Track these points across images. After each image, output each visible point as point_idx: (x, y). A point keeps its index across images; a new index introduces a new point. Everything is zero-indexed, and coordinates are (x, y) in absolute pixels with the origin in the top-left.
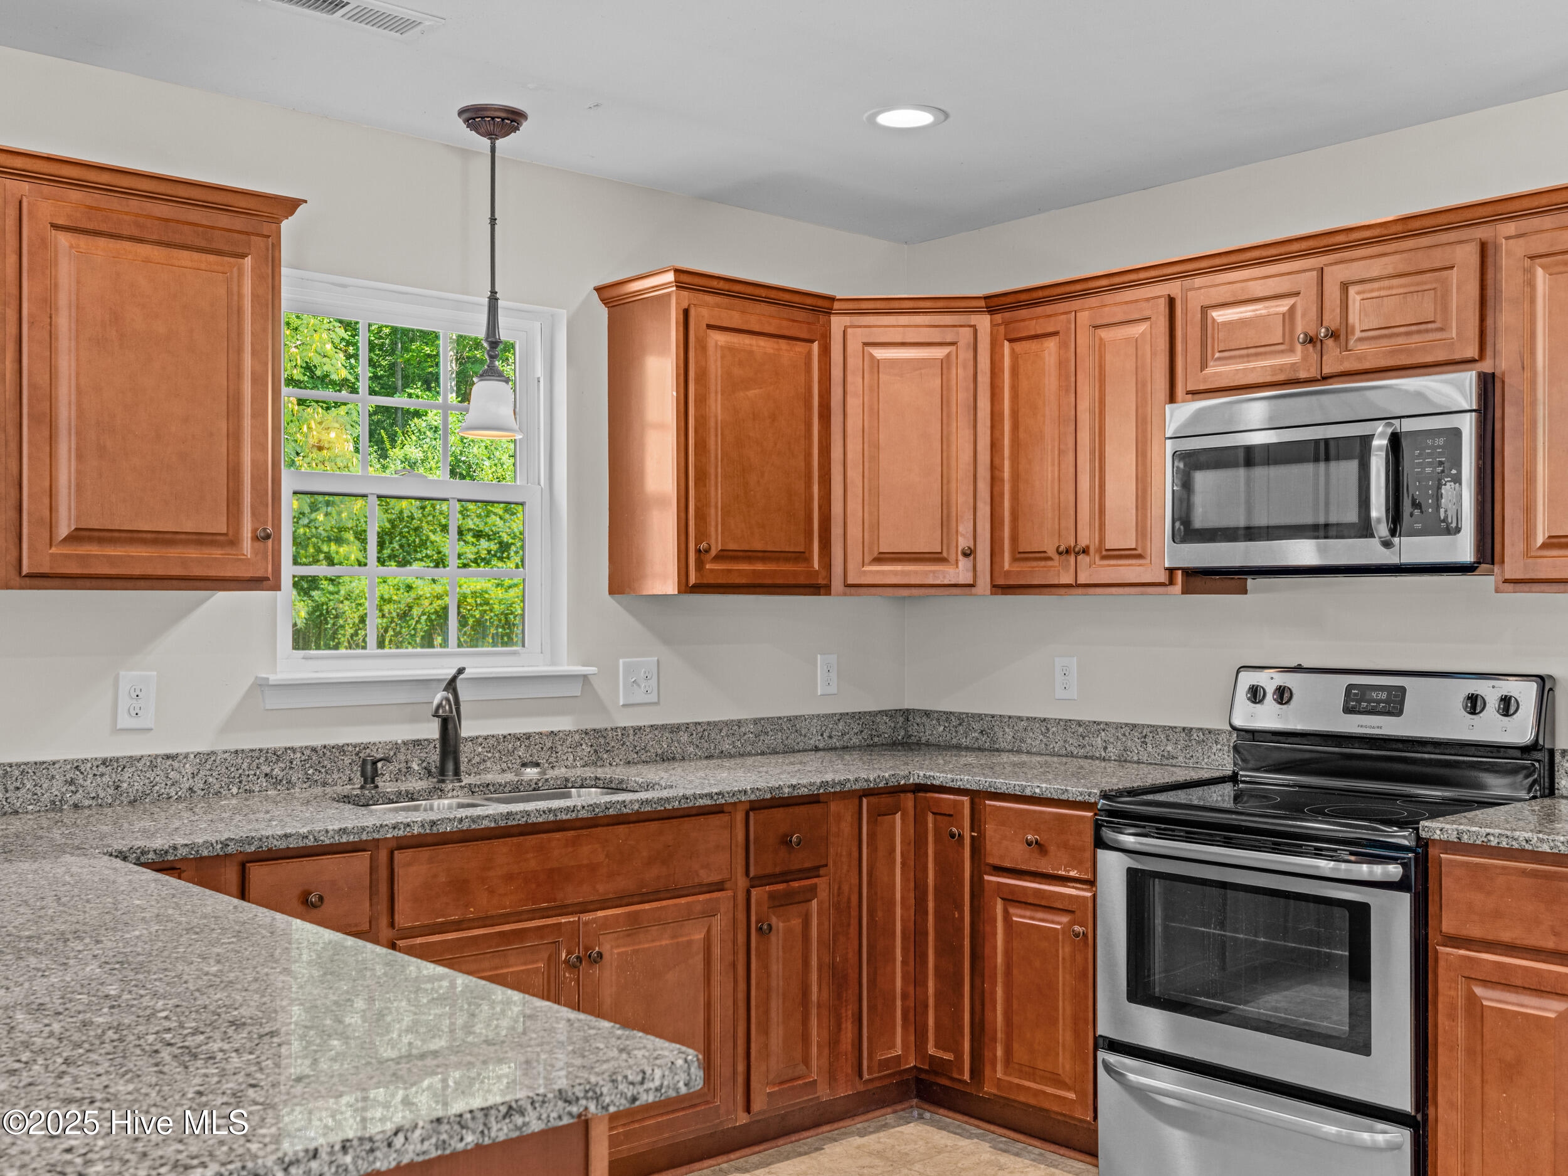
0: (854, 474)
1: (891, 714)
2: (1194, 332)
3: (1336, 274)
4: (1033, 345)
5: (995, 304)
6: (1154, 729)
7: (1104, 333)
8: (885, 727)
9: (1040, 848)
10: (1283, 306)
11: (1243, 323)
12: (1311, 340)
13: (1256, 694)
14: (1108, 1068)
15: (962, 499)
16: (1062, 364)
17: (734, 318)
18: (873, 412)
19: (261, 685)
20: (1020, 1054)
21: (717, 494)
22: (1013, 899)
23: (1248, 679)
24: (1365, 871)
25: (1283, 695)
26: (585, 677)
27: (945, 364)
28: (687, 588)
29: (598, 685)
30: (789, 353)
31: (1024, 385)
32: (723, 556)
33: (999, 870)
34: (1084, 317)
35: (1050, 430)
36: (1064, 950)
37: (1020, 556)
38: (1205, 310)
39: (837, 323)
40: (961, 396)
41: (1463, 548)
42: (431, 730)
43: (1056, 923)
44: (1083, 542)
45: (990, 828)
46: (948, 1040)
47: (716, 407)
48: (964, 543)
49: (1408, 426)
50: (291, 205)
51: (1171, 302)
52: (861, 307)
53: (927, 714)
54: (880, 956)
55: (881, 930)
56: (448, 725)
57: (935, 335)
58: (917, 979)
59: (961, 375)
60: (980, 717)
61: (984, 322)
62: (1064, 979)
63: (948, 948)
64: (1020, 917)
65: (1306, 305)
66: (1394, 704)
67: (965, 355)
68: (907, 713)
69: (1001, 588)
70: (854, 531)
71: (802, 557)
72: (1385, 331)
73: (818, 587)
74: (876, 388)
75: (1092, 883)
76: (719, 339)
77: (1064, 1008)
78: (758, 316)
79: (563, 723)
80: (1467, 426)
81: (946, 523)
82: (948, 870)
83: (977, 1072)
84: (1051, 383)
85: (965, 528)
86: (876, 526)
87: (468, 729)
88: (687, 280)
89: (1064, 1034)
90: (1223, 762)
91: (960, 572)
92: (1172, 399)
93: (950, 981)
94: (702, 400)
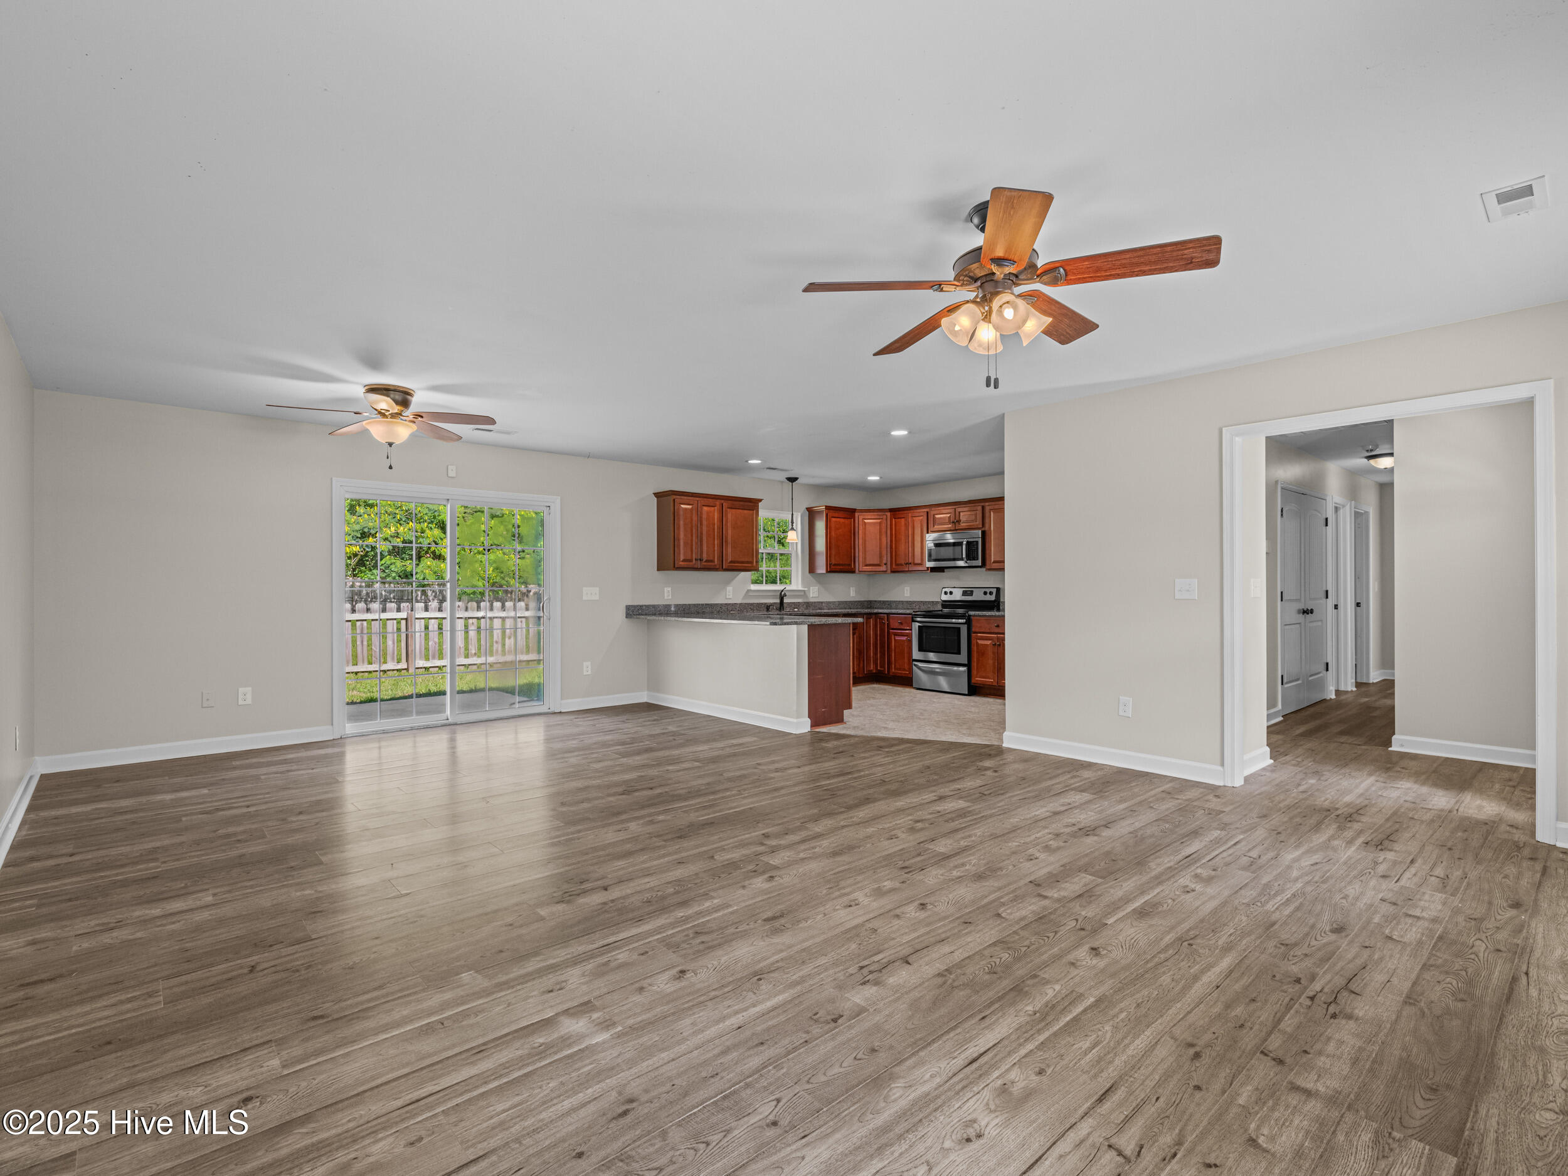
0: (861, 547)
1: (868, 601)
2: (932, 519)
3: (960, 510)
4: (899, 520)
5: (891, 510)
6: (926, 602)
7: (914, 518)
8: (866, 604)
9: (901, 623)
10: (949, 515)
11: (941, 518)
12: (953, 522)
13: (946, 593)
14: (915, 665)
15: (884, 552)
16: (905, 524)
17: (836, 515)
18: (865, 534)
19: (749, 591)
20: (898, 666)
21: (833, 552)
22: (896, 634)
23: (944, 590)
24: (960, 621)
25: (951, 593)
26: (804, 591)
27: (880, 523)
28: (828, 572)
29: (807, 592)
30: (847, 521)
31: (898, 528)
32: (835, 565)
33: (893, 629)
34: (910, 515)
35: (903, 538)
36: (906, 644)
37: (897, 565)
38: (934, 515)
39: (857, 514)
40: (884, 530)
41: (979, 562)
42: (778, 601)
43: (904, 638)
44: (910, 561)
45: (891, 621)
46: (882, 666)
47: (833, 534)
48: (884, 562)
49: (970, 540)
50: (760, 500)
51: (927, 513)
52: (862, 511)
53: (875, 601)
54: (868, 648)
55: (868, 642)
56: (782, 599)
57: (877, 517)
58: (875, 654)
59: (884, 525)
60: (888, 601)
61: (889, 514)
62: (906, 650)
63: (882, 647)
64: (897, 638)
65: (953, 515)
66: (971, 593)
67: (885, 521)
68: (871, 601)
69: (893, 572)
70: (861, 559)
71: (850, 565)
72: (967, 522)
73: (853, 572)
74: (865, 529)
75: (911, 630)
76: (834, 519)
77: (906, 655)
78: (841, 514)
79: (800, 600)
80: (980, 541)
81: (881, 557)
82: (882, 630)
83: (889, 671)
84: (903, 528)
85: (885, 558)
86: (865, 558)
87: (786, 600)
88: (828, 508)
89: (906, 660)
90: (939, 607)
91: (883, 568)
92: (928, 533)
93: (883, 654)
94: (830, 532)
